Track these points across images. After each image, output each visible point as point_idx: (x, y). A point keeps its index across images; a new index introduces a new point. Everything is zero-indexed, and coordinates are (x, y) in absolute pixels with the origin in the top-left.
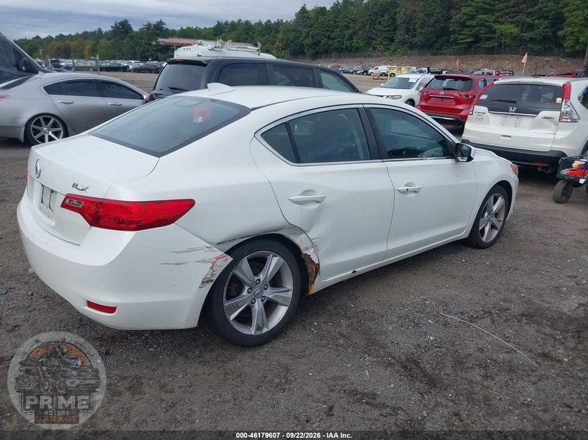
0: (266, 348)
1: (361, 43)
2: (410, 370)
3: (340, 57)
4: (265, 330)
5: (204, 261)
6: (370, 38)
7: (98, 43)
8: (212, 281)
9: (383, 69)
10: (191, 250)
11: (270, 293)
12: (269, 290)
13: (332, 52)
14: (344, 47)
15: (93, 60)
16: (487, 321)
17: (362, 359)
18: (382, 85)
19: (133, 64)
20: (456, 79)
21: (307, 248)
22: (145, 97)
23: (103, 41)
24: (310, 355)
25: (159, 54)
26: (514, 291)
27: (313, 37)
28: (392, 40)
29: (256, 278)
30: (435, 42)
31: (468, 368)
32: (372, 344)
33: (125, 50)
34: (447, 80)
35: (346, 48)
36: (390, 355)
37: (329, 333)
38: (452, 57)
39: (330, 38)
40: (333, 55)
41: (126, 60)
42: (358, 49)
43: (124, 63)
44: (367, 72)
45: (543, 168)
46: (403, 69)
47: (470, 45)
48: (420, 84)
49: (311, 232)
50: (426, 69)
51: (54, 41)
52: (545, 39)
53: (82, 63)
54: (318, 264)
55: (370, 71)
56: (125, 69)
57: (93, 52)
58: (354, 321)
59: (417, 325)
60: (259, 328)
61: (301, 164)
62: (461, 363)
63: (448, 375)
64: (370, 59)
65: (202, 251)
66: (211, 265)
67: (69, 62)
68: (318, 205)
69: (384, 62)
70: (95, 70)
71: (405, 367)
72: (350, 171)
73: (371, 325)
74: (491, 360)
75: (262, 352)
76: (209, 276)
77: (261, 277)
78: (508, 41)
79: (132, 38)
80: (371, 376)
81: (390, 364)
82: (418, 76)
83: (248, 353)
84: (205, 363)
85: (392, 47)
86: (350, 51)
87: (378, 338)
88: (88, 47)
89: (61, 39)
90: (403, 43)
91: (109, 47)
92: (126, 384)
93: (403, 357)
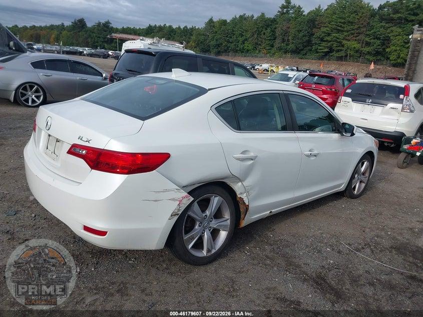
0: (215, 265)
1: (250, 47)
2: (321, 284)
3: (235, 56)
4: (213, 251)
5: (174, 200)
6: (257, 44)
7: (61, 33)
8: (178, 214)
9: (265, 66)
10: (166, 191)
11: (214, 224)
12: (214, 221)
13: (229, 52)
14: (238, 49)
15: (57, 45)
16: (368, 251)
17: (285, 276)
18: (269, 77)
19: (86, 50)
20: (322, 76)
21: (241, 193)
22: (104, 75)
23: (64, 33)
24: (248, 270)
25: (106, 45)
26: (383, 230)
27: (217, 40)
28: (272, 46)
29: (204, 215)
30: (302, 50)
31: (361, 285)
32: (291, 265)
33: (81, 40)
34: (317, 77)
35: (240, 50)
36: (304, 273)
37: (258, 255)
38: (314, 61)
39: (228, 42)
40: (230, 54)
41: (81, 47)
42: (248, 50)
43: (80, 49)
44: (254, 67)
45: (388, 143)
46: (280, 67)
47: (327, 54)
48: (296, 79)
49: (246, 181)
50: (296, 68)
51: (28, 30)
52: (377, 53)
53: (48, 47)
54: (248, 206)
55: (256, 67)
56: (81, 54)
57: (57, 40)
58: (275, 247)
59: (319, 252)
60: (209, 251)
61: (241, 132)
62: (355, 281)
63: (348, 290)
64: (257, 59)
65: (173, 192)
66: (178, 203)
67: (40, 46)
68: (252, 162)
69: (266, 61)
70: (58, 53)
71: (317, 283)
72: (268, 138)
73: (287, 250)
74: (376, 279)
75: (212, 267)
76: (176, 211)
77: (208, 213)
78: (352, 53)
79: (86, 31)
80: (294, 289)
81: (305, 280)
82: (294, 73)
83: (202, 268)
84: (171, 274)
85: (272, 51)
86: (242, 52)
87: (294, 260)
88: (53, 36)
89: (34, 28)
90: (280, 49)
91: (69, 37)
92: (116, 287)
93: (314, 275)
